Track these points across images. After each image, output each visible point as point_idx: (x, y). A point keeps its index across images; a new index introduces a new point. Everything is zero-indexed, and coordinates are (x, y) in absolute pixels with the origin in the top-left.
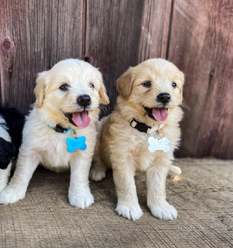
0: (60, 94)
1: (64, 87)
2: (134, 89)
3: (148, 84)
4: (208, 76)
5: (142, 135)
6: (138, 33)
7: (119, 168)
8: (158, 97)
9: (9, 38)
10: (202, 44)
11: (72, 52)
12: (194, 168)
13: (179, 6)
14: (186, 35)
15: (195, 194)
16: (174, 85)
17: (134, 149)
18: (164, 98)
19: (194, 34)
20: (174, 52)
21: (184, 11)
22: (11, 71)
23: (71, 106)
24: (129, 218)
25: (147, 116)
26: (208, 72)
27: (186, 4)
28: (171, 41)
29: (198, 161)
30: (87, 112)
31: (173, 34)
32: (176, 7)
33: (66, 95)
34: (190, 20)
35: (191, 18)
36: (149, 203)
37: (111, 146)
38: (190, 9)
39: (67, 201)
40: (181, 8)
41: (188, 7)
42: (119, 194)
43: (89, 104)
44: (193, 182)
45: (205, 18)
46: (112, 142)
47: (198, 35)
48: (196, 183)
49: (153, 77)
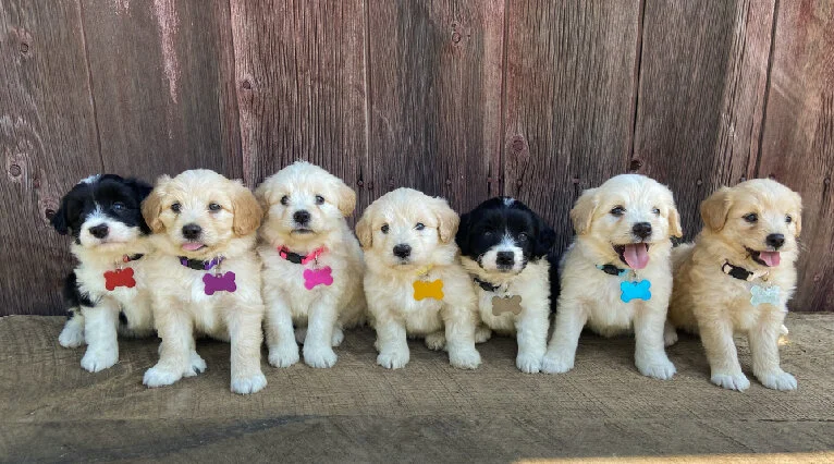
0: (611, 220)
1: (618, 211)
2: (729, 221)
3: (752, 218)
4: (821, 186)
5: (741, 283)
6: (715, 125)
7: (711, 325)
8: (768, 238)
9: (521, 135)
10: (812, 137)
11: (613, 152)
12: (804, 327)
13: (778, 83)
14: (789, 124)
15: (813, 362)
16: (789, 220)
17: (730, 301)
18: (775, 241)
19: (799, 123)
20: (769, 151)
21: (786, 91)
22: (520, 183)
23: (624, 236)
24: (734, 388)
25: (750, 258)
26: (821, 179)
27: (788, 80)
28: (765, 134)
29: (807, 317)
30: (647, 246)
31: (767, 124)
32: (774, 85)
33: (620, 221)
34: (796, 104)
35: (795, 99)
36: (757, 372)
37: (696, 298)
38: (794, 86)
39: (637, 370)
40: (781, 86)
41: (790, 85)
42: (712, 361)
43: (649, 235)
44: (807, 346)
45: (818, 100)
46: (696, 291)
47: (806, 125)
48: (812, 347)
49: (761, 209)
